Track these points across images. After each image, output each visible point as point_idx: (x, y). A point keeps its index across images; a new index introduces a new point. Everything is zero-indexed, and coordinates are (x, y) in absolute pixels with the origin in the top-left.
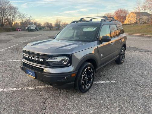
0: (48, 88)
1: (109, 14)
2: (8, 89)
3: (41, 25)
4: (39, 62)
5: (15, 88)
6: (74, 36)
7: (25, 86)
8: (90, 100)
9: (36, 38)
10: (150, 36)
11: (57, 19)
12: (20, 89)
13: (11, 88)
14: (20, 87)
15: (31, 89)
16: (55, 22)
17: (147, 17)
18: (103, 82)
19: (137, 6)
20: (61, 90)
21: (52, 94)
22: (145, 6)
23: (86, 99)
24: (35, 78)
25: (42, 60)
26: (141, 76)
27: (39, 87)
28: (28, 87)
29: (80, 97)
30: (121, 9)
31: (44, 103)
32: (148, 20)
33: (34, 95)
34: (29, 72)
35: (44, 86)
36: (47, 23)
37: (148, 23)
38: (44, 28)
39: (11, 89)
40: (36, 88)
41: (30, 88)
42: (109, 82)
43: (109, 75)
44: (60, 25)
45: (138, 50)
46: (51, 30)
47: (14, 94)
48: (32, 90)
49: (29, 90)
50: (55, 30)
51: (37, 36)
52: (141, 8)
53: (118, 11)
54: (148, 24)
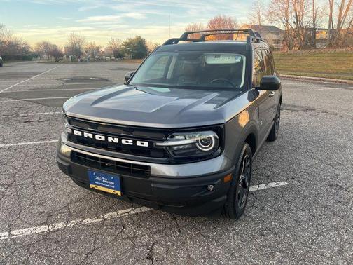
0: (137, 214)
1: (195, 26)
2: (25, 231)
3: (30, 50)
4: (134, 150)
5: (42, 224)
6: (169, 76)
7: (70, 215)
8: (262, 235)
9: (28, 83)
10: (291, 76)
11: (73, 36)
12: (61, 225)
13: (31, 225)
14: (57, 221)
15: (93, 225)
16: (68, 42)
17: (275, 37)
18: (263, 186)
19: (255, 13)
20: (175, 218)
21: (160, 232)
22: (271, 13)
23: (252, 235)
24: (119, 193)
25: (146, 144)
26: (330, 165)
27: (112, 216)
28: (79, 217)
29: (234, 230)
30: (222, 16)
31: (150, 258)
32: (277, 42)
33: (110, 238)
34: (97, 178)
35: (125, 211)
36: (44, 43)
37: (278, 49)
38: (39, 58)
39: (32, 229)
40: (105, 220)
41: (88, 221)
42: (274, 185)
43: (264, 168)
44: (82, 51)
45: (288, 108)
46: (57, 61)
47: (47, 242)
48: (99, 226)
49: (88, 225)
50: (69, 62)
51: (29, 77)
52: (263, 17)
53: (215, 22)
54: (280, 52)
